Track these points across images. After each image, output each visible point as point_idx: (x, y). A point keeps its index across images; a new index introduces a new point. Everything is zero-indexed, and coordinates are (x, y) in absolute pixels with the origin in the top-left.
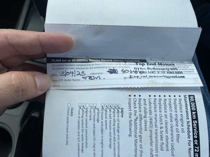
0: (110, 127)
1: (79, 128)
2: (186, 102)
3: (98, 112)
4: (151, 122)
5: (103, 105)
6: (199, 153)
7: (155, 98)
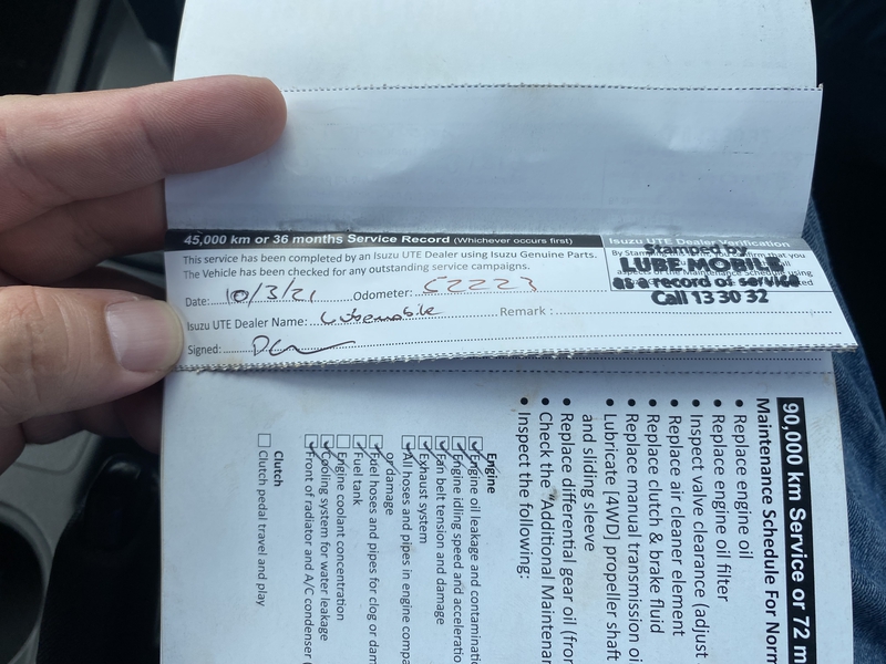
0: (440, 534)
1: (308, 537)
2: (766, 431)
3: (390, 472)
4: (612, 515)
5: (411, 440)
6: (811, 645)
7: (632, 410)
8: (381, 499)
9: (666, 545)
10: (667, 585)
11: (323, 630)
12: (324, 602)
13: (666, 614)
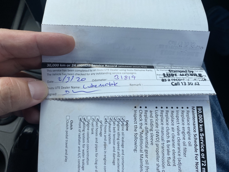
0: (114, 141)
1: (79, 143)
2: (194, 115)
3: (101, 125)
4: (157, 136)
5: (107, 117)
6: (206, 167)
7: (162, 109)
8: (99, 133)
9: (171, 143)
10: (171, 153)
11: (83, 168)
12: (83, 160)
13: (171, 161)
